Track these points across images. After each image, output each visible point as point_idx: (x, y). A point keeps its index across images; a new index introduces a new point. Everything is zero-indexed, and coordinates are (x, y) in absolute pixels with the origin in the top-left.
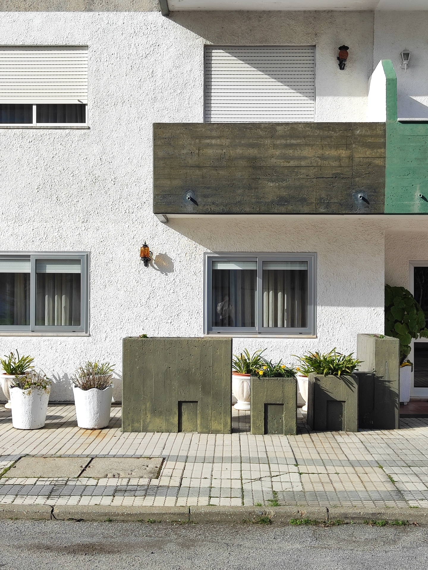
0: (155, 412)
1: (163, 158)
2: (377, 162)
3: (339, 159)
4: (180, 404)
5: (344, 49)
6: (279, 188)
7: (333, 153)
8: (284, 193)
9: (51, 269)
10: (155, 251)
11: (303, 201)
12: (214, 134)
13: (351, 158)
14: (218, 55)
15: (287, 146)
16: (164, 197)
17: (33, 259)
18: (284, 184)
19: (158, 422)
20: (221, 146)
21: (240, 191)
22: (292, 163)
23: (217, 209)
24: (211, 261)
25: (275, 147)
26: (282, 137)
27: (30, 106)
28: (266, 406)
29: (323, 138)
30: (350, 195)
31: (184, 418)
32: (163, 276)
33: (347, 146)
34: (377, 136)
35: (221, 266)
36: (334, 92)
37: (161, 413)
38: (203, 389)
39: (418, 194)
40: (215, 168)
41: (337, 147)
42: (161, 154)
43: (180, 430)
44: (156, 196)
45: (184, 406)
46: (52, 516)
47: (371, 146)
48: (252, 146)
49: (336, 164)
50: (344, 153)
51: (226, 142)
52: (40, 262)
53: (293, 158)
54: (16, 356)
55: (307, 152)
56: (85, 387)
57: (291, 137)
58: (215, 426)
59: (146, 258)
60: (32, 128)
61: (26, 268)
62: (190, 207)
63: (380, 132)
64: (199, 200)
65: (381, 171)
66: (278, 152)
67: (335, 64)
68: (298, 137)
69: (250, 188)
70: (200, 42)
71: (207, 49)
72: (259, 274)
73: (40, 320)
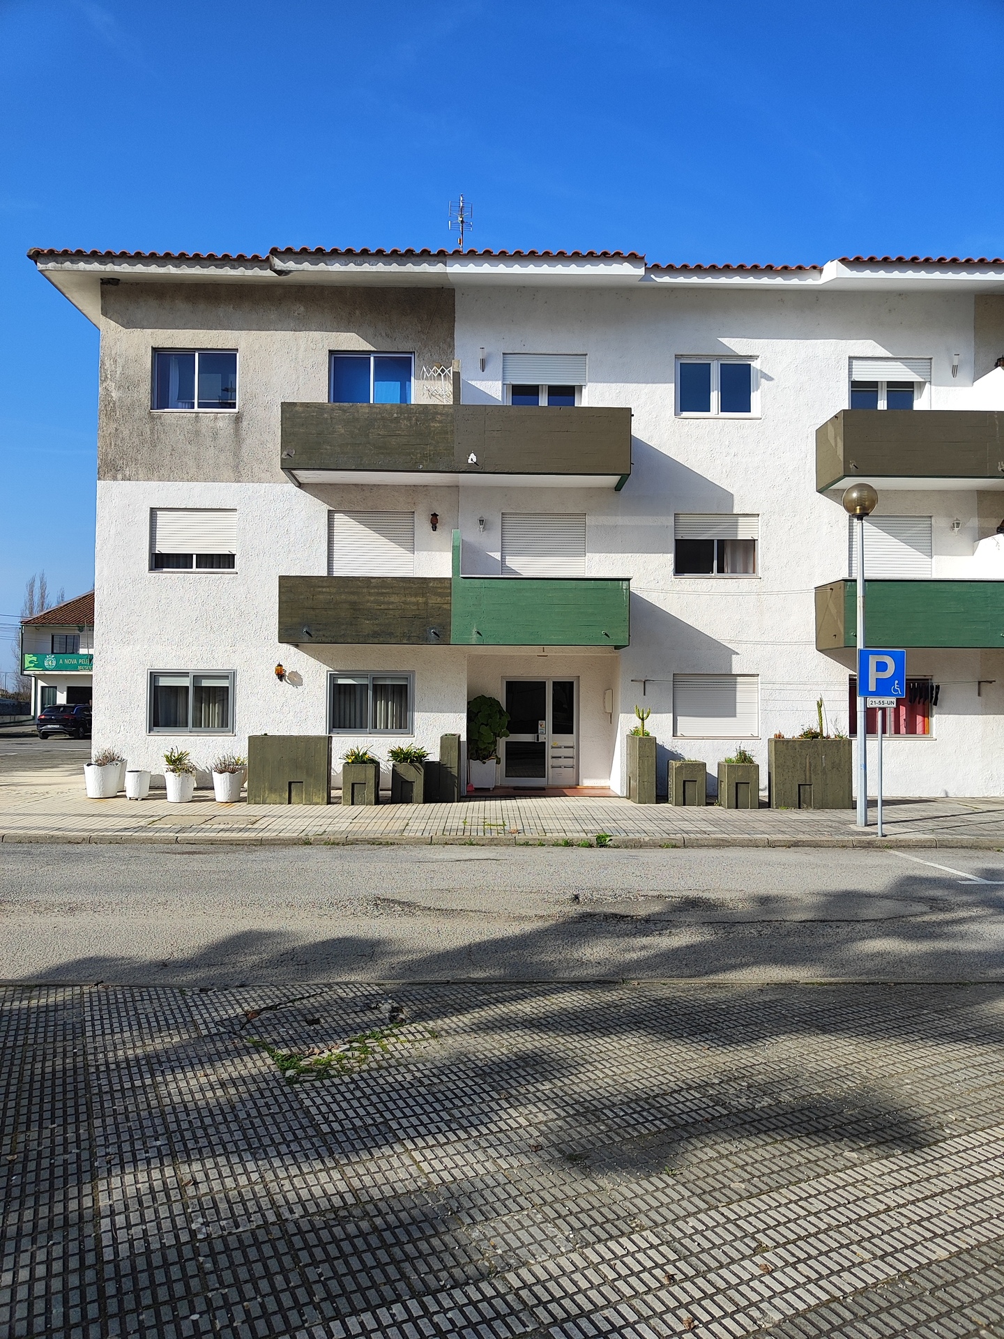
0: (272, 789)
1: (286, 602)
2: (445, 606)
3: (417, 604)
4: (290, 784)
5: (435, 515)
6: (373, 624)
7: (413, 599)
8: (377, 629)
9: (205, 683)
10: (288, 669)
11: (391, 634)
12: (325, 584)
13: (426, 603)
14: (339, 518)
15: (378, 594)
16: (286, 630)
17: (191, 676)
18: (377, 622)
19: (274, 797)
20: (330, 593)
21: (343, 627)
22: (382, 607)
23: (327, 640)
24: (332, 678)
25: (370, 594)
26: (375, 587)
27: (192, 555)
28: (353, 785)
29: (405, 588)
30: (425, 630)
31: (293, 794)
32: (294, 689)
33: (423, 595)
34: (445, 588)
35: (341, 681)
36: (428, 549)
37: (276, 790)
38: (307, 772)
39: (475, 630)
40: (325, 609)
41: (416, 596)
42: (284, 599)
43: (290, 803)
44: (280, 630)
45: (293, 785)
46: (177, 841)
47: (441, 595)
48: (352, 593)
49: (415, 607)
50: (421, 600)
51: (334, 590)
52: (197, 678)
53: (383, 603)
54: (175, 751)
55: (394, 599)
56: (221, 772)
57: (382, 587)
58: (315, 800)
59: (281, 675)
60: (191, 573)
61: (186, 682)
62: (306, 638)
63: (448, 585)
64: (312, 633)
65: (448, 613)
66: (372, 598)
67: (429, 526)
68: (387, 588)
69: (351, 625)
70: (325, 508)
71: (330, 514)
72: (371, 687)
73: (197, 724)
